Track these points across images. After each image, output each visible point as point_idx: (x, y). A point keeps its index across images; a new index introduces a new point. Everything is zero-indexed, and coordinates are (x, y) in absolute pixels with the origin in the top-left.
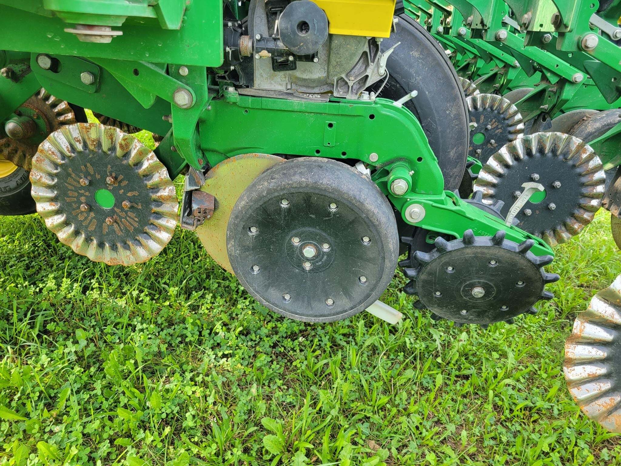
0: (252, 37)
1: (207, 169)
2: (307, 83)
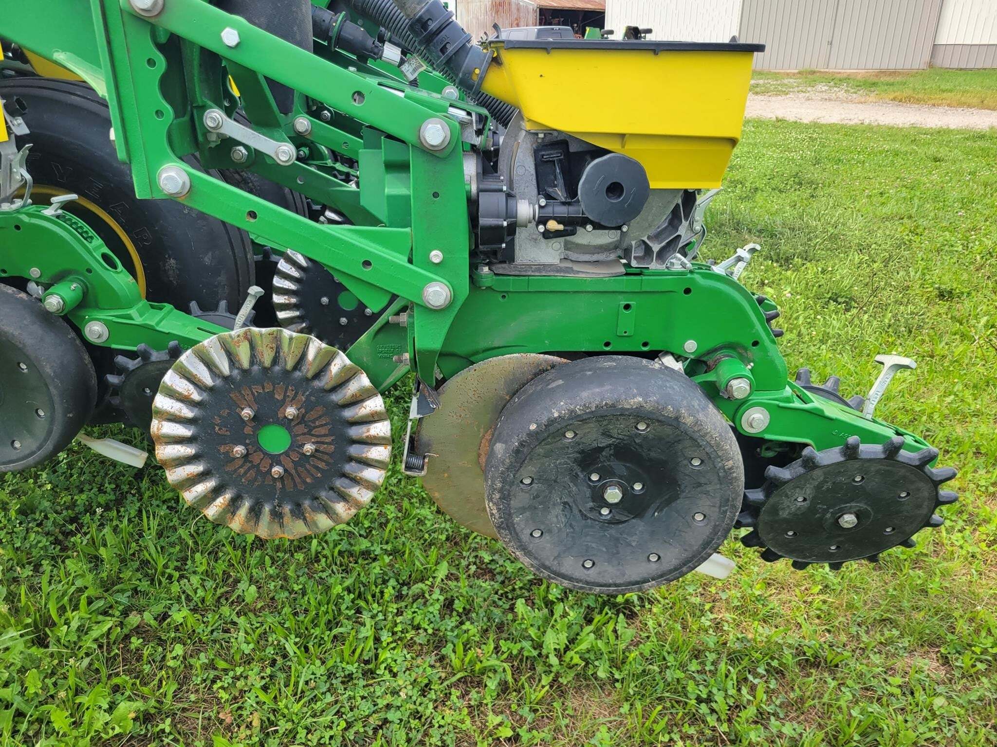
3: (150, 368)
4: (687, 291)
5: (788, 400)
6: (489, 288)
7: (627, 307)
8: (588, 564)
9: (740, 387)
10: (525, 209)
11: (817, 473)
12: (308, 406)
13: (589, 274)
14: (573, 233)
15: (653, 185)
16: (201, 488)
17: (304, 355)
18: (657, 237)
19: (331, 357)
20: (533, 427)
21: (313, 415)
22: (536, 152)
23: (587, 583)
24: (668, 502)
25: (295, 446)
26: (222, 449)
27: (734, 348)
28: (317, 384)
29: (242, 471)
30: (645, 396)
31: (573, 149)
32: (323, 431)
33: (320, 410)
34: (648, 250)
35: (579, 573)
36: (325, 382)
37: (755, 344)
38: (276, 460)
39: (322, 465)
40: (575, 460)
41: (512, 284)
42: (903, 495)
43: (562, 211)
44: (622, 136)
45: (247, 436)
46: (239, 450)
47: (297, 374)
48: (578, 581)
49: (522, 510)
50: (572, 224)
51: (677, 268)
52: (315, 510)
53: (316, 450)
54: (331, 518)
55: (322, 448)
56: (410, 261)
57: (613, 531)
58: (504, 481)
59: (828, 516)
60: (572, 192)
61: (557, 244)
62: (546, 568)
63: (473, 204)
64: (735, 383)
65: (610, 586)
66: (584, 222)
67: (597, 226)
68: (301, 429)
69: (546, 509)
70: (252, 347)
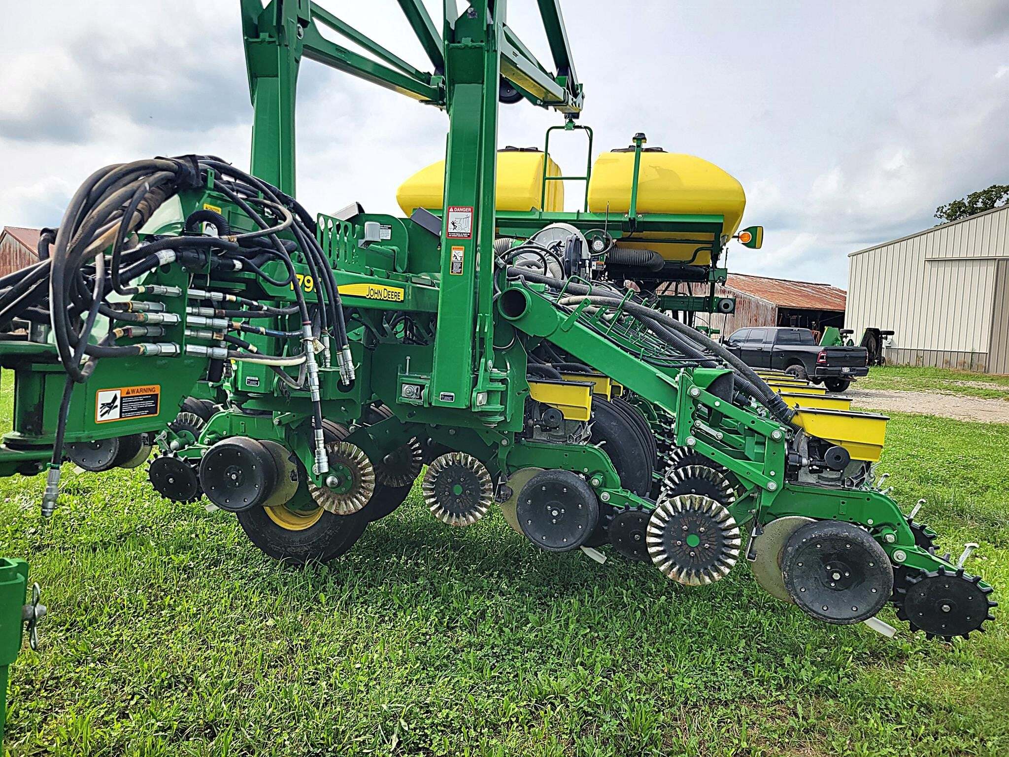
0: (533, 420)
1: (509, 474)
2: (556, 437)
3: (627, 513)
4: (868, 499)
5: (915, 550)
6: (788, 489)
7: (843, 503)
8: (825, 608)
9: (890, 538)
10: (805, 461)
11: (928, 581)
12: (708, 529)
13: (827, 487)
14: (822, 472)
15: (851, 458)
16: (661, 557)
17: (711, 507)
18: (856, 478)
19: (722, 509)
20: (804, 540)
21: (710, 532)
22: (808, 443)
23: (825, 616)
24: (860, 583)
25: (701, 544)
26: (672, 542)
27: (889, 525)
28: (714, 520)
29: (678, 552)
30: (849, 533)
31: (822, 443)
32: (713, 539)
33: (713, 531)
34: (852, 483)
35: (821, 611)
36: (718, 519)
37: (899, 524)
38: (692, 549)
39: (710, 554)
40: (821, 558)
41: (796, 488)
42: (970, 598)
43: (818, 463)
44: (841, 441)
45: (683, 538)
46: (679, 542)
47: (707, 515)
48: (820, 615)
49: (797, 577)
50: (822, 469)
51: (864, 489)
52: (705, 574)
53: (709, 547)
54: (710, 579)
55: (712, 547)
56: (763, 474)
57: (836, 593)
58: (791, 562)
59: (936, 604)
60: (822, 457)
61: (815, 476)
62: (807, 607)
63: (787, 458)
64: (888, 536)
65: (834, 619)
66: (826, 468)
67: (831, 470)
68: (705, 537)
69: (808, 579)
70: (691, 502)
